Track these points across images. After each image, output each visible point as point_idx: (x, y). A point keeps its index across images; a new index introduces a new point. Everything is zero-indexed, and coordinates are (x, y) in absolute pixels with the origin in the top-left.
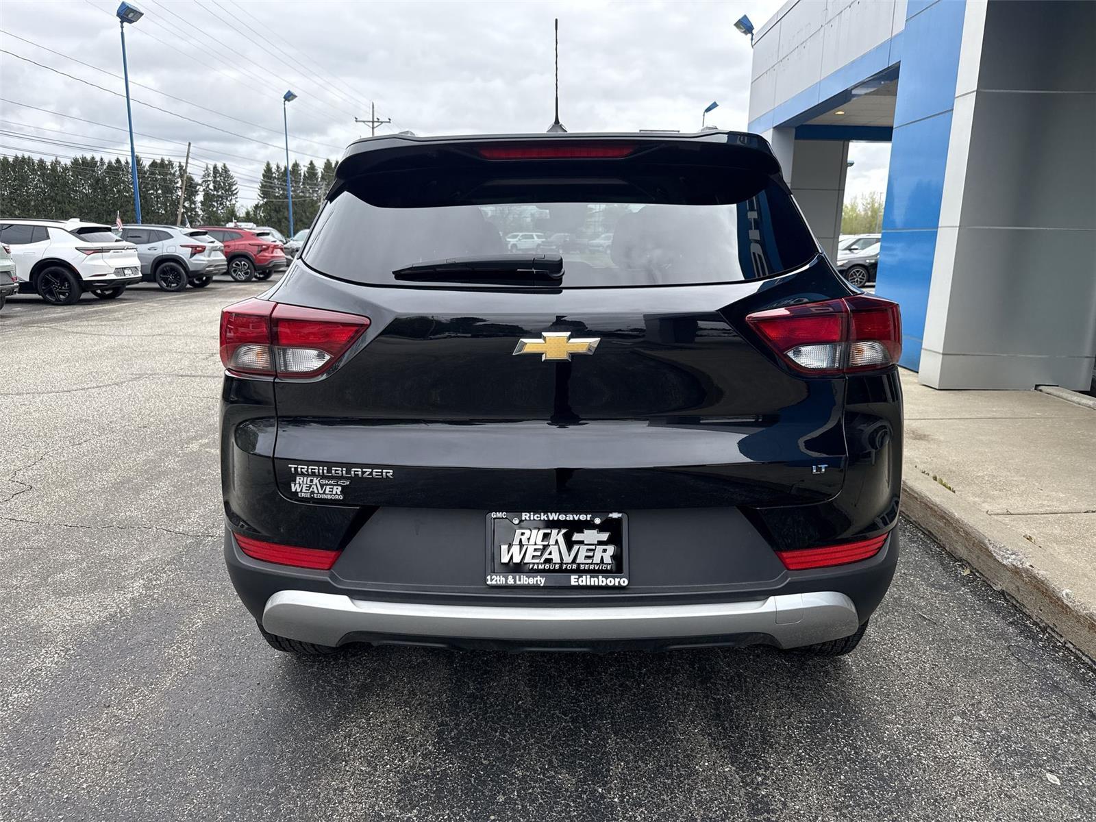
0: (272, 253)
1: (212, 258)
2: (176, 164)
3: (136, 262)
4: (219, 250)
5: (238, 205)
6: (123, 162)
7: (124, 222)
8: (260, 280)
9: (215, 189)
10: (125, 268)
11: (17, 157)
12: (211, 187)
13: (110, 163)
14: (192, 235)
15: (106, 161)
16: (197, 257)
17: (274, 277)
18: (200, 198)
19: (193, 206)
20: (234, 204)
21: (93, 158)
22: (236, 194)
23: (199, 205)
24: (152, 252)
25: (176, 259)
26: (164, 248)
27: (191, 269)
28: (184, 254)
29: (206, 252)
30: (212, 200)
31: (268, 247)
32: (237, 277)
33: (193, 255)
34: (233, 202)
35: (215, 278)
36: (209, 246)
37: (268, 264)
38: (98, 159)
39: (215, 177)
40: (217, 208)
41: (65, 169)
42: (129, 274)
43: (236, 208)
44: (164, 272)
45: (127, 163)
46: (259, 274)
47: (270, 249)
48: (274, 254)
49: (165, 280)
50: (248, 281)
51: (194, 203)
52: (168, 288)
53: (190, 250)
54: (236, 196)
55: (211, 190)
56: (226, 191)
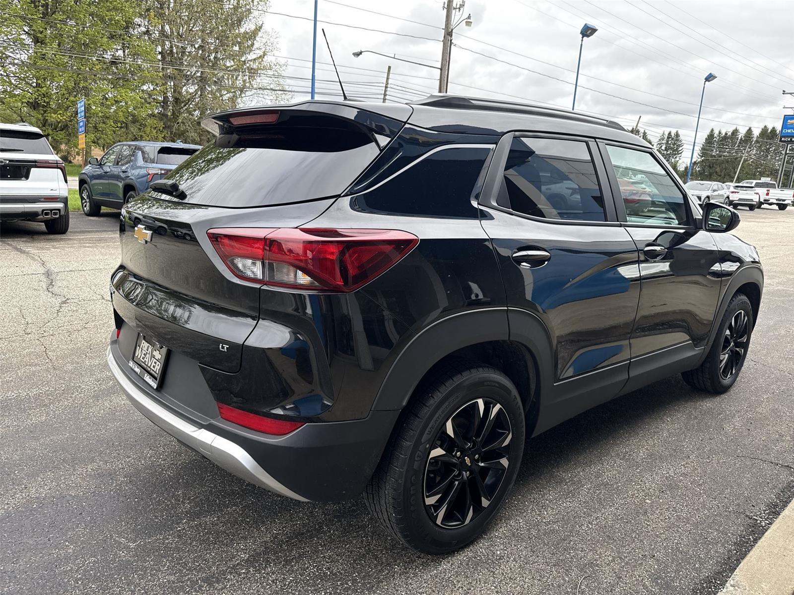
5: (680, 162)
22: (681, 153)
34: (678, 159)
39: (668, 142)
43: (678, 164)
47: (639, 195)
53: (571, 191)
54: (680, 155)
55: (663, 150)
56: (674, 151)
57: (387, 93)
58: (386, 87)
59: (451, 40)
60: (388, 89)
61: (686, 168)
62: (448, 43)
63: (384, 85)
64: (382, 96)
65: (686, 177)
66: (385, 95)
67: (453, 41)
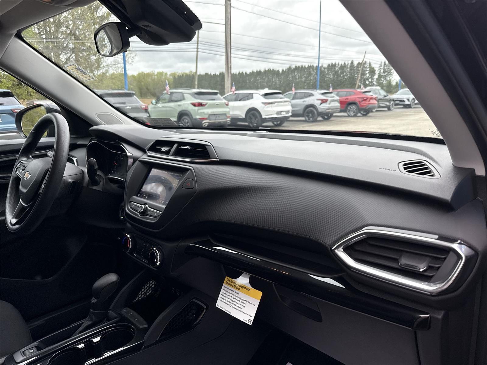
0: (369, 101)
1: (331, 105)
2: (368, 63)
3: (289, 108)
4: (336, 101)
5: (393, 79)
6: (346, 64)
7: (296, 89)
8: (364, 115)
9: (384, 72)
10: (282, 112)
11: (309, 66)
12: (382, 71)
13: (342, 65)
14: (323, 94)
15: (340, 64)
16: (324, 105)
17: (370, 114)
18: (376, 77)
19: (372, 81)
20: (391, 79)
21: (335, 63)
22: (392, 74)
23: (375, 80)
24: (305, 103)
25: (313, 106)
26: (309, 101)
27: (320, 111)
28: (317, 103)
29: (328, 102)
30: (381, 77)
31: (367, 99)
32: (350, 114)
33: (321, 103)
34: (391, 78)
35: (335, 114)
36: (330, 99)
37: (366, 107)
38: (337, 63)
39: (384, 67)
40: (383, 81)
41: (325, 68)
42: (284, 115)
43: (391, 81)
44: (308, 113)
45: (348, 64)
46: (364, 112)
47: (368, 100)
48: (370, 102)
49: (308, 116)
50: (355, 116)
51: (373, 79)
52: (309, 121)
53: (320, 102)
54: (392, 75)
55: (381, 73)
56: (388, 73)
57: (199, 47)
58: (198, 44)
59: (230, 4)
60: (199, 45)
61: (397, 83)
62: (228, 6)
63: (196, 42)
64: (196, 50)
65: (397, 88)
66: (197, 48)
67: (231, 5)
